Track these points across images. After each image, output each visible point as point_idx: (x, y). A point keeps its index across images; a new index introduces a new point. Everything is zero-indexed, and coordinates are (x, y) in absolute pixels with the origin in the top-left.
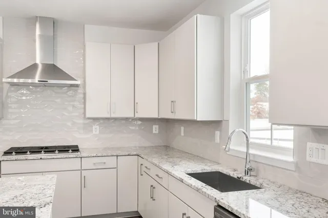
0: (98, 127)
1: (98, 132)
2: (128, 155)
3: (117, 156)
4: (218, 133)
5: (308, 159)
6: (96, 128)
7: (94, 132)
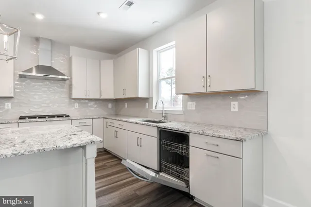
0: (78, 104)
1: (78, 107)
2: (99, 118)
3: (92, 119)
4: (147, 104)
5: (188, 109)
6: (77, 105)
7: (75, 107)
